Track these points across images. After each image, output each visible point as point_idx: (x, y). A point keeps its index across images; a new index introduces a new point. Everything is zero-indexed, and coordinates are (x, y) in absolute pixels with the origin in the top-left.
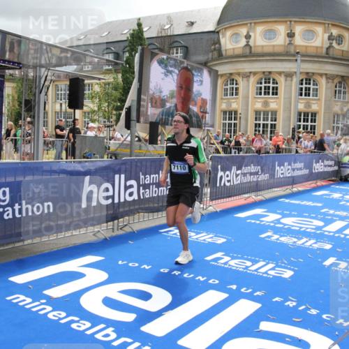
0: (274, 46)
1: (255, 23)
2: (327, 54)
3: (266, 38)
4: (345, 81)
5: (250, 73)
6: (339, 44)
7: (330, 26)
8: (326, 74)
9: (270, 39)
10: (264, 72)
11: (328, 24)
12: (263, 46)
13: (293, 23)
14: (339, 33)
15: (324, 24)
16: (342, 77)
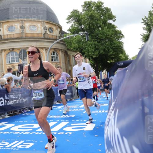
0: (14, 34)
1: (2, 23)
2: (44, 37)
3: (9, 31)
4: (56, 51)
5: (2, 50)
6: (51, 32)
7: (44, 23)
8: (45, 48)
9: (12, 31)
10: (10, 49)
11: (43, 22)
12: (7, 35)
13: (23, 21)
14: (50, 27)
15: (41, 22)
16: (54, 49)
